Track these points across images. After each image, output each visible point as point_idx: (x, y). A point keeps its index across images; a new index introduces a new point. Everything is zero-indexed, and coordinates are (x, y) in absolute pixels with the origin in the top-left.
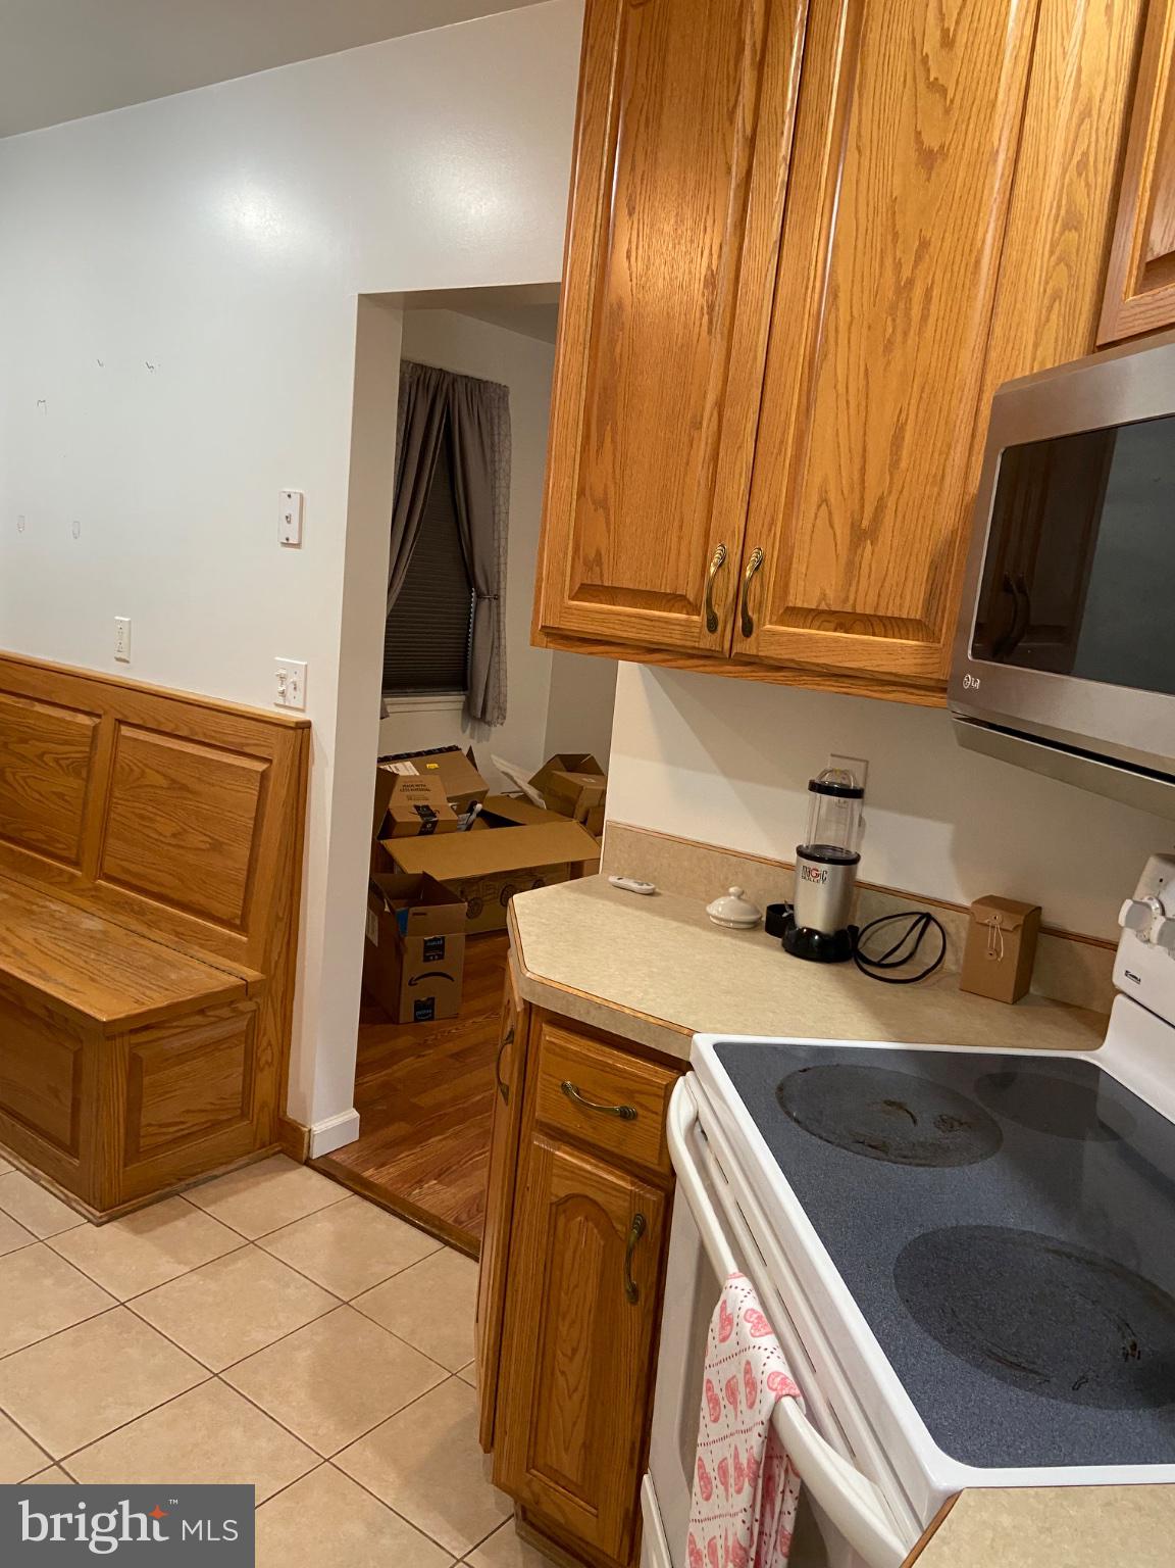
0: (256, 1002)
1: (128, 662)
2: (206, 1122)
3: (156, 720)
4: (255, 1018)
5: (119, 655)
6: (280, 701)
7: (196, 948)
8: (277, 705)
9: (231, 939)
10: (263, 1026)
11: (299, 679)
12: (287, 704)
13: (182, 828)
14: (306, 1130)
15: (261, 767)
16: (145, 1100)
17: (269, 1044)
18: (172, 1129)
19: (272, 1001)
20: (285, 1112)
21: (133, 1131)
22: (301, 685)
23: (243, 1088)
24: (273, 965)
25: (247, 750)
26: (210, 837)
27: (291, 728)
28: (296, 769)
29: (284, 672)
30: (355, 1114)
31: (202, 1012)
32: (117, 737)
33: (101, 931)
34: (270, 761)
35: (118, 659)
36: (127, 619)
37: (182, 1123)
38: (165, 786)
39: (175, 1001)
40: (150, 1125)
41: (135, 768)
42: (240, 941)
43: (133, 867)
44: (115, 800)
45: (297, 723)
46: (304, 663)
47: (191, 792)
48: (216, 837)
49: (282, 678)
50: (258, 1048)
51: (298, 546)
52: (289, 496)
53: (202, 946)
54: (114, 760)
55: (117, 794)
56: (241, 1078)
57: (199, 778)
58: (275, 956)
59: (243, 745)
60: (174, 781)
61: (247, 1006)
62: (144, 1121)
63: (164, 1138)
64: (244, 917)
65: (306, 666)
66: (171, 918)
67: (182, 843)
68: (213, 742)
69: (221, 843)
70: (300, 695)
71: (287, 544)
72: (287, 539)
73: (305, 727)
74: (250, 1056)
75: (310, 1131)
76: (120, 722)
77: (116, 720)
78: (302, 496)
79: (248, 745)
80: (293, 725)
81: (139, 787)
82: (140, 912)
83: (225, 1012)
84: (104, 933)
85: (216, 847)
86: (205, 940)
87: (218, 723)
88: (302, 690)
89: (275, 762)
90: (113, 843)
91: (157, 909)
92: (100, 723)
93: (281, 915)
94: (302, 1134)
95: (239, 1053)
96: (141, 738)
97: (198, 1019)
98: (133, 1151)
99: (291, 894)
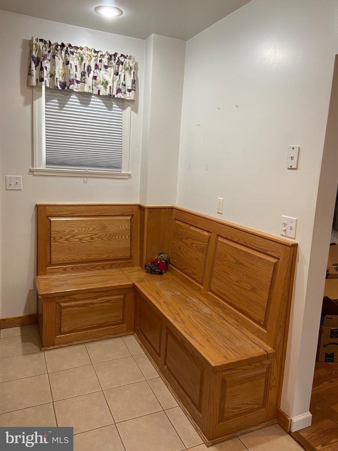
0: (271, 361)
1: (221, 214)
2: (249, 408)
3: (231, 236)
4: (269, 367)
5: (219, 211)
6: (284, 234)
7: (245, 329)
8: (282, 235)
9: (259, 330)
10: (272, 371)
11: (293, 225)
12: (287, 235)
13: (240, 279)
14: (290, 419)
15: (274, 261)
16: (226, 398)
17: (275, 378)
18: (236, 410)
19: (277, 360)
20: (280, 407)
21: (222, 410)
22: (294, 228)
23: (264, 395)
24: (277, 345)
25: (269, 253)
26: (251, 285)
27: (289, 246)
28: (290, 264)
29: (285, 222)
30: (310, 415)
31: (249, 364)
32: (217, 241)
33: (210, 314)
34: (279, 259)
35: (218, 213)
36: (222, 199)
37: (240, 408)
38: (234, 262)
39: (240, 359)
40: (228, 408)
41: (222, 253)
42: (263, 332)
43: (221, 290)
44: (215, 264)
45: (292, 245)
46: (296, 219)
47: (244, 266)
48: (254, 286)
49: (285, 224)
50: (270, 380)
51: (296, 169)
52: (293, 148)
53: (247, 329)
54: (216, 249)
55: (216, 261)
56: (263, 391)
57: (247, 261)
58: (278, 342)
59: (266, 251)
60: (237, 260)
61: (266, 362)
62: (226, 406)
63: (234, 413)
64: (265, 322)
65: (297, 219)
66: (234, 314)
67: (240, 285)
68: (254, 248)
69: (256, 289)
70: (293, 232)
71: (291, 168)
72: (291, 167)
73: (295, 246)
74: (267, 381)
75: (291, 420)
76: (218, 235)
77: (217, 234)
78: (299, 148)
79: (268, 251)
80: (290, 245)
81: (224, 260)
82: (223, 308)
83: (258, 364)
84: (211, 315)
85: (254, 290)
86: (249, 327)
87: (256, 240)
88: (294, 230)
89: (281, 259)
90: (214, 280)
91: (230, 309)
92: (211, 235)
93: (281, 325)
94: (288, 421)
95: (263, 381)
96: (225, 242)
97: (247, 367)
98: (222, 418)
99: (286, 316)
